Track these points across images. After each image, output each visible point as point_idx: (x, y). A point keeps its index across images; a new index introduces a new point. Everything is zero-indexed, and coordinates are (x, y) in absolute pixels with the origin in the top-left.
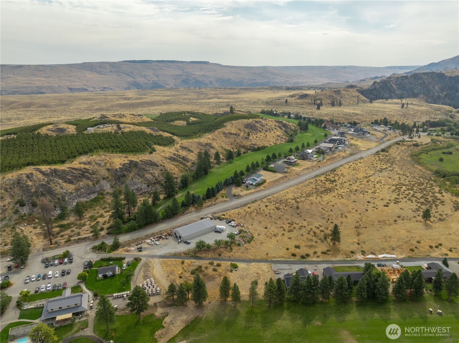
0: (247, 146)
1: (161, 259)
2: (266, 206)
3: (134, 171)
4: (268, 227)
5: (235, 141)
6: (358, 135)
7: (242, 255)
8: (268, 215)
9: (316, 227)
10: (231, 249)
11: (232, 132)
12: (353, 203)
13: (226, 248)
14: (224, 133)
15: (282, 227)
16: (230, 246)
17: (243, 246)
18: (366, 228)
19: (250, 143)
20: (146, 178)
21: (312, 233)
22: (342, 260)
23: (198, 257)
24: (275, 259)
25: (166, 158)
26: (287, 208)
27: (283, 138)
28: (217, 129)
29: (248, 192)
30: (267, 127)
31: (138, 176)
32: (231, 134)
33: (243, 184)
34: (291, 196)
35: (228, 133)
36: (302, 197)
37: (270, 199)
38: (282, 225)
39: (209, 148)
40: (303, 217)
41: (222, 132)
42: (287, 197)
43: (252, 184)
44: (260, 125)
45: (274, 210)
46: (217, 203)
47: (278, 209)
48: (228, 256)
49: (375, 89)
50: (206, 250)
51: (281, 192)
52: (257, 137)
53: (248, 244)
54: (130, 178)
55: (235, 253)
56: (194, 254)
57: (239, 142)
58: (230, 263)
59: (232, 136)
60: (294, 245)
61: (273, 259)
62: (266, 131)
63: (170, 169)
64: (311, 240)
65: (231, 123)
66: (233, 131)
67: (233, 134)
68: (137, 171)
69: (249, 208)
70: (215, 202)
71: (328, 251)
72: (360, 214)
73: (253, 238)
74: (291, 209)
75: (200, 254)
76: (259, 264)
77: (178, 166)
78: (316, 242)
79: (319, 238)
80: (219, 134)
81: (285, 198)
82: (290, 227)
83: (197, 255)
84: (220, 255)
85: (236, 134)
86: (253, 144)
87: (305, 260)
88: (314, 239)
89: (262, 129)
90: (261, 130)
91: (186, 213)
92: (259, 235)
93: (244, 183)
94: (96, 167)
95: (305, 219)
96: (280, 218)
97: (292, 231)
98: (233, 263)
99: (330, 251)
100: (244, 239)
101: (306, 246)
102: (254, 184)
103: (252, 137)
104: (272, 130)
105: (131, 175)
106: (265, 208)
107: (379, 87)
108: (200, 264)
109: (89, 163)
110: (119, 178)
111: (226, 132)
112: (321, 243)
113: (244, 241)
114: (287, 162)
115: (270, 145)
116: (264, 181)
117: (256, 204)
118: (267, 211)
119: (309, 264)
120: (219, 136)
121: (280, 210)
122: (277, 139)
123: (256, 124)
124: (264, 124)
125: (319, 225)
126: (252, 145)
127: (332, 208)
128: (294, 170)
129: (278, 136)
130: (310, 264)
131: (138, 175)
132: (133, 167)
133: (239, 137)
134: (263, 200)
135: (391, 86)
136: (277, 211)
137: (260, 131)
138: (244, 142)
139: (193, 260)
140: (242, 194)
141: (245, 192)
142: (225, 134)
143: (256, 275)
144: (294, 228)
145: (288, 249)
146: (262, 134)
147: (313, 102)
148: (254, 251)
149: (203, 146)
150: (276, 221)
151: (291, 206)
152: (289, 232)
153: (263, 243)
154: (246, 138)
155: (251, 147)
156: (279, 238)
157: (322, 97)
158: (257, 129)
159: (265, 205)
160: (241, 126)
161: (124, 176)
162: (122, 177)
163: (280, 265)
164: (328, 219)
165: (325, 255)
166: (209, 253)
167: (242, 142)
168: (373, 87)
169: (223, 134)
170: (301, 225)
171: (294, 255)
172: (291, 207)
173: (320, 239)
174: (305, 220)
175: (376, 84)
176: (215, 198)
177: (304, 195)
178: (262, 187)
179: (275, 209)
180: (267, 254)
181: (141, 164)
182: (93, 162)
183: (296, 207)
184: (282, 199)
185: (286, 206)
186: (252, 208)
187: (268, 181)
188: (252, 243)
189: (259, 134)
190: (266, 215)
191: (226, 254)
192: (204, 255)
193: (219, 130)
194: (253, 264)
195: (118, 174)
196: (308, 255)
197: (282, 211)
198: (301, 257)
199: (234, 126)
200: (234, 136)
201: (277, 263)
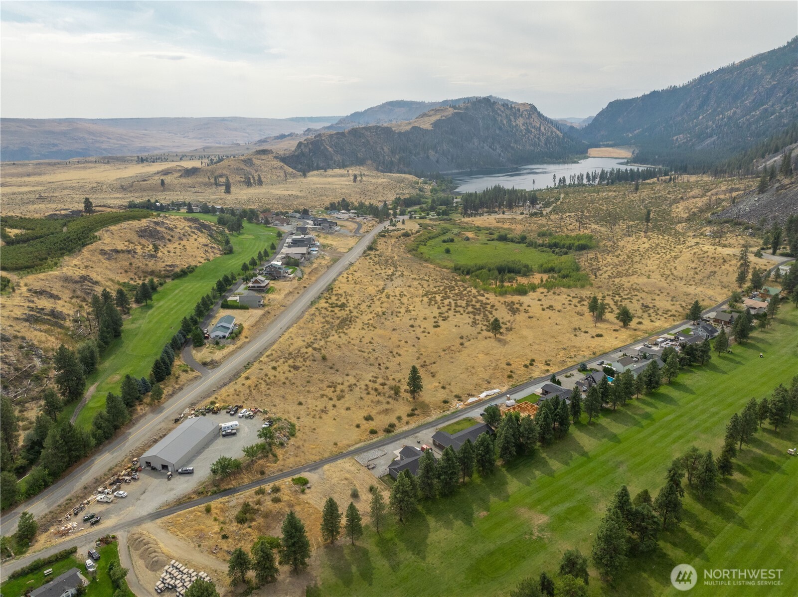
0: (160, 271)
1: (159, 521)
2: (274, 368)
4: (303, 401)
5: (131, 264)
6: (323, 229)
7: (298, 459)
8: (287, 382)
10: (275, 456)
11: (119, 248)
12: (394, 332)
13: (267, 456)
14: (103, 252)
15: (322, 396)
16: (270, 451)
17: (287, 444)
18: (434, 363)
19: (163, 265)
21: (372, 391)
22: (442, 417)
23: (225, 490)
24: (352, 448)
25: (17, 319)
26: (308, 363)
27: (214, 248)
28: (84, 245)
29: (224, 353)
30: (178, 230)
32: (117, 251)
33: (206, 341)
34: (299, 342)
35: (111, 250)
36: (317, 339)
37: (272, 355)
38: (322, 392)
39: (90, 284)
40: (341, 370)
41: (98, 251)
42: (296, 345)
44: (166, 228)
45: (290, 371)
46: (183, 385)
47: (296, 368)
48: (277, 469)
49: (303, 154)
50: (234, 474)
51: (281, 340)
52: (169, 252)
53: (293, 439)
55: (284, 460)
56: (215, 489)
57: (140, 264)
58: (290, 479)
59: (121, 255)
60: (362, 417)
61: (349, 449)
62: (181, 239)
63: (40, 342)
64: (379, 402)
65: (107, 231)
66: (120, 246)
67: (123, 251)
69: (247, 378)
70: (177, 384)
71: (413, 410)
72: (414, 346)
73: (293, 426)
74: (316, 363)
75: (228, 484)
76: (335, 463)
77: (51, 331)
78: (388, 403)
79: (387, 395)
80: (92, 255)
81: (293, 347)
82: (335, 391)
83: (222, 488)
84: (262, 473)
85: (129, 252)
86: (170, 266)
87: (392, 434)
88: (382, 399)
89: (172, 236)
90: (170, 237)
91: (137, 420)
92: (298, 418)
93: (206, 338)
95: (346, 372)
97: (343, 397)
98: (297, 476)
99: (416, 409)
100: (282, 432)
101: (379, 413)
102: (227, 335)
103: (161, 253)
104: (190, 235)
106: (273, 372)
107: (307, 150)
108: (241, 501)
111: (106, 248)
112: (397, 402)
113: (285, 436)
114: (254, 287)
115: (200, 262)
116: (242, 328)
117: (254, 370)
118: (281, 377)
119: (404, 438)
120: (94, 259)
121: (301, 369)
122: (206, 251)
123: (158, 228)
124: (170, 226)
125: (373, 376)
126: (168, 268)
127: (371, 347)
128: (274, 300)
129: (205, 245)
133: (136, 256)
134: (262, 359)
135: (325, 148)
136: (296, 372)
137: (170, 240)
138: (150, 264)
139: (222, 500)
140: (216, 358)
141: (218, 355)
142: (105, 254)
143: (345, 482)
144: (342, 391)
145: (358, 426)
146: (176, 245)
147: (212, 180)
148: (312, 446)
149: (76, 282)
150: (307, 388)
151: (311, 358)
152: (339, 399)
154: (152, 256)
155: (168, 271)
156: (332, 412)
157: (225, 172)
158: (163, 237)
159: (270, 367)
160: (131, 234)
163: (365, 454)
164: (379, 365)
165: (415, 418)
166: (242, 475)
167: (147, 265)
168: (299, 151)
169: (101, 254)
170: (348, 384)
171: (373, 432)
172: (314, 360)
173: (390, 397)
174: (347, 375)
175: (303, 147)
176: (172, 377)
177: (319, 337)
180: (336, 444)
183: (321, 358)
184: (291, 350)
185: (305, 361)
186: (253, 379)
187: (246, 325)
188: (299, 434)
189: (171, 246)
190: (284, 383)
191: (272, 468)
192: (235, 483)
193: (90, 247)
194: (326, 467)
196: (392, 426)
197: (304, 370)
198: (384, 431)
199: (116, 237)
200: (126, 255)
201: (361, 453)
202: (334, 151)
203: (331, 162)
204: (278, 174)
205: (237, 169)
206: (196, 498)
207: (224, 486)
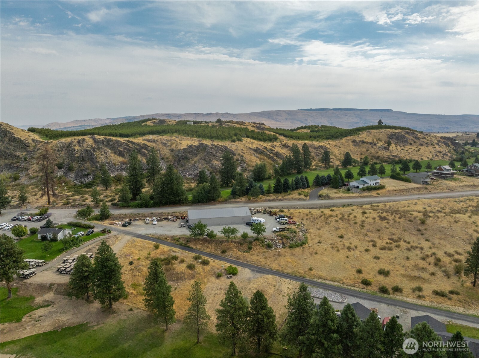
0: (384, 157)
1: (134, 238)
2: (364, 213)
3: (202, 154)
4: (345, 237)
5: (367, 150)
7: (263, 260)
8: (360, 223)
9: (445, 253)
10: (250, 249)
11: (366, 140)
13: (241, 244)
14: (354, 141)
16: (251, 243)
17: (276, 249)
19: (389, 154)
20: (212, 164)
21: (432, 260)
23: (188, 247)
24: (319, 281)
25: (250, 148)
27: (447, 155)
28: (345, 137)
29: (344, 195)
30: (424, 140)
31: (203, 162)
32: (363, 142)
33: (343, 187)
34: (420, 208)
35: (360, 141)
36: (441, 212)
37: (378, 206)
38: (375, 239)
40: (426, 236)
41: (352, 140)
42: (412, 207)
43: (358, 187)
44: (413, 137)
45: (374, 218)
47: (382, 219)
48: (237, 255)
50: (205, 240)
51: (404, 202)
52: (403, 149)
53: (287, 249)
54: (193, 162)
55: (253, 255)
56: (184, 242)
57: (373, 152)
58: (228, 265)
59: (365, 145)
60: (378, 269)
61: (316, 280)
62: (421, 145)
63: (250, 161)
64: (423, 269)
65: (369, 132)
66: (369, 139)
67: (367, 143)
68: (204, 155)
69: (332, 210)
70: (283, 197)
71: (452, 292)
73: (303, 243)
74: (410, 222)
75: (194, 245)
76: (281, 279)
77: (264, 159)
78: (433, 274)
79: (443, 269)
80: (346, 142)
81: (406, 208)
82: (391, 243)
84: (224, 252)
85: (371, 143)
86: (393, 156)
87: (385, 295)
88: (432, 269)
89: (415, 142)
90: (412, 142)
92: (320, 242)
93: (345, 185)
94: (160, 146)
95: (430, 238)
96: (379, 230)
97: (390, 249)
98: (234, 266)
99: (458, 294)
100: (284, 240)
102: (361, 187)
103: (394, 148)
104: (432, 144)
105: (196, 159)
106: (359, 215)
109: (154, 141)
110: (180, 161)
111: (358, 139)
112: (445, 278)
113: (283, 243)
115: (422, 159)
116: (382, 187)
117: (349, 209)
118: (360, 218)
119: (388, 304)
120: (346, 144)
121: (386, 221)
122: (436, 155)
123: (407, 136)
124: (419, 136)
125: (455, 251)
126: (391, 157)
129: (440, 152)
130: (391, 304)
131: (204, 160)
132: (202, 150)
133: (375, 147)
134: (364, 206)
136: (380, 221)
137: (411, 144)
138: (380, 152)
139: (175, 249)
140: (332, 195)
141: (340, 195)
142: (355, 142)
144: (398, 246)
145: (359, 271)
146: (414, 148)
148: (290, 260)
149: (315, 148)
150: (368, 233)
151: (412, 219)
152: (381, 249)
153: (316, 253)
154: (385, 148)
155: (389, 158)
156: (355, 253)
158: (406, 141)
159: (362, 211)
160: (383, 135)
161: (186, 158)
162: (183, 159)
165: (440, 299)
166: (209, 245)
167: (377, 152)
169: (352, 142)
170: (415, 245)
171: (366, 283)
172: (410, 221)
173: (444, 271)
174: (427, 240)
176: (286, 194)
177: (447, 210)
178: (374, 193)
179: (377, 219)
180: (311, 269)
181: (211, 148)
182: (159, 141)
183: (419, 222)
184: (400, 209)
185: (400, 218)
186: (337, 212)
187: (388, 188)
188: (297, 250)
189: (407, 148)
190: (356, 223)
191: (235, 253)
192: (199, 247)
193: (349, 138)
194: (269, 276)
195: (179, 155)
196: (397, 290)
197: (388, 223)
198: (379, 289)
199: (371, 136)
200: (368, 145)
201: (319, 287)
206: (169, 241)
207: (191, 245)
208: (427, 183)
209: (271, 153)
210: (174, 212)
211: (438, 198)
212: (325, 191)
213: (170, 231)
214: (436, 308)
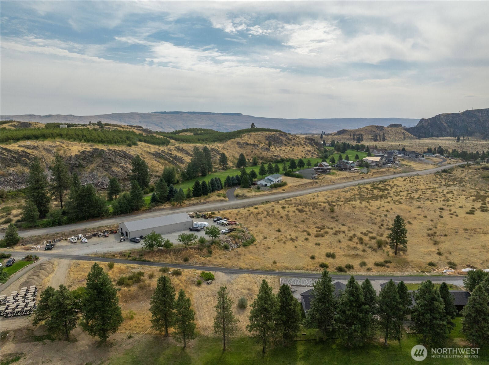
0: (268, 158)
1: (74, 261)
2: (283, 208)
3: (98, 161)
4: (281, 230)
5: (252, 152)
6: (410, 158)
7: (228, 261)
8: (285, 217)
9: (362, 233)
10: (210, 253)
11: (249, 142)
12: (419, 209)
13: (201, 250)
14: (239, 143)
15: (305, 231)
16: (209, 247)
17: (233, 250)
18: (446, 235)
19: (271, 155)
20: (113, 171)
21: (355, 239)
22: (415, 276)
23: (145, 261)
24: (287, 271)
25: (149, 153)
26: (315, 210)
27: (315, 153)
28: (230, 139)
29: (257, 193)
30: (295, 141)
31: (101, 169)
32: (247, 144)
33: (252, 186)
34: (322, 199)
35: (244, 143)
36: (339, 201)
37: (291, 201)
38: (306, 229)
39: (215, 153)
40: (340, 221)
41: (237, 142)
42: (317, 200)
43: (266, 185)
44: (286, 138)
45: (294, 212)
46: (208, 202)
47: (301, 211)
48: (201, 261)
49: (423, 126)
50: (162, 252)
51: (308, 195)
52: (281, 150)
53: (242, 248)
54: (89, 170)
55: (216, 258)
56: (138, 257)
57: (257, 153)
58: (200, 272)
59: (249, 146)
60: (325, 254)
61: (284, 271)
62: (294, 145)
63: (152, 166)
64: (355, 248)
65: (248, 134)
66: (251, 141)
67: (251, 145)
68: (101, 161)
69: (256, 208)
70: (204, 200)
71: (386, 262)
72: (432, 221)
73: (253, 241)
74: (322, 212)
75: (150, 258)
76: (256, 275)
77: (166, 164)
78: (364, 251)
79: (368, 246)
80: (231, 144)
81: (312, 200)
82: (320, 231)
83: (144, 259)
84: (186, 260)
85: (254, 145)
86: (275, 156)
87: (344, 273)
88: (360, 247)
89: (288, 143)
90: (286, 143)
91: (155, 210)
92: (265, 238)
93: (254, 184)
94: (44, 153)
95: (344, 223)
96: (303, 221)
97: (322, 236)
98: (206, 272)
99: (390, 262)
100: (237, 240)
101: (345, 256)
102: (269, 185)
103: (274, 149)
104: (301, 145)
105: (92, 166)
106: (281, 210)
107: (427, 124)
108: (142, 271)
109: (34, 148)
110: (73, 169)
111: (241, 142)
112: (374, 252)
113: (236, 243)
114: (319, 169)
115: (298, 158)
116: (284, 184)
117: (268, 206)
118: (283, 213)
120: (232, 146)
121: (304, 213)
122: (307, 154)
123: (281, 137)
124: (290, 138)
125: (367, 231)
126: (273, 157)
127: (386, 213)
128: (328, 178)
129: (309, 151)
131: (102, 167)
132: (97, 156)
133: (257, 148)
134: (280, 202)
135: (441, 123)
136: (299, 213)
137: (285, 145)
138: (263, 153)
139: (132, 265)
140: (248, 195)
141: (253, 193)
142: (239, 144)
143: (245, 291)
144: (327, 233)
145: (313, 258)
146: (289, 148)
147: (352, 137)
148: (252, 258)
150: (297, 225)
151: (322, 208)
152: (316, 237)
153: (269, 248)
154: (267, 149)
156: (300, 242)
157: (362, 133)
158: (282, 142)
159: (281, 207)
160: (262, 137)
161: (80, 166)
162: (77, 167)
163: (295, 279)
164: (382, 225)
165: (382, 268)
166: (168, 256)
167: (261, 153)
168: (421, 124)
169: (237, 144)
170: (337, 230)
171: (324, 266)
172: (322, 211)
173: (370, 247)
174: (343, 225)
175: (423, 122)
176: (206, 197)
177: (343, 199)
178: (280, 190)
179: (297, 211)
180: (275, 263)
181: (108, 153)
182: (40, 147)
183: (329, 210)
184: (309, 202)
185: (313, 209)
186: (261, 210)
187: (289, 184)
188: (251, 247)
189: (284, 148)
190: (282, 217)
191: (198, 259)
192: (156, 259)
193: (233, 140)
194: (245, 275)
195: (71, 162)
196: (350, 267)
197: (307, 214)
198: (336, 269)
199: (252, 138)
200: (251, 147)
201: (292, 277)
202: (448, 125)
203: (443, 133)
204: (400, 137)
205: (371, 131)
206: (118, 258)
207: (147, 258)
208: (315, 178)
209: (171, 157)
210: (100, 227)
211: (331, 189)
212: (238, 191)
213: (112, 247)
214: (383, 276)
